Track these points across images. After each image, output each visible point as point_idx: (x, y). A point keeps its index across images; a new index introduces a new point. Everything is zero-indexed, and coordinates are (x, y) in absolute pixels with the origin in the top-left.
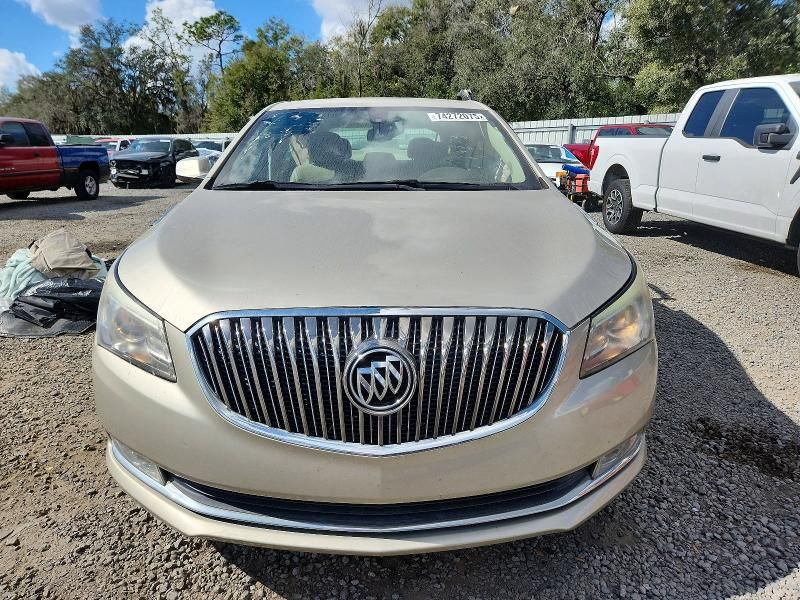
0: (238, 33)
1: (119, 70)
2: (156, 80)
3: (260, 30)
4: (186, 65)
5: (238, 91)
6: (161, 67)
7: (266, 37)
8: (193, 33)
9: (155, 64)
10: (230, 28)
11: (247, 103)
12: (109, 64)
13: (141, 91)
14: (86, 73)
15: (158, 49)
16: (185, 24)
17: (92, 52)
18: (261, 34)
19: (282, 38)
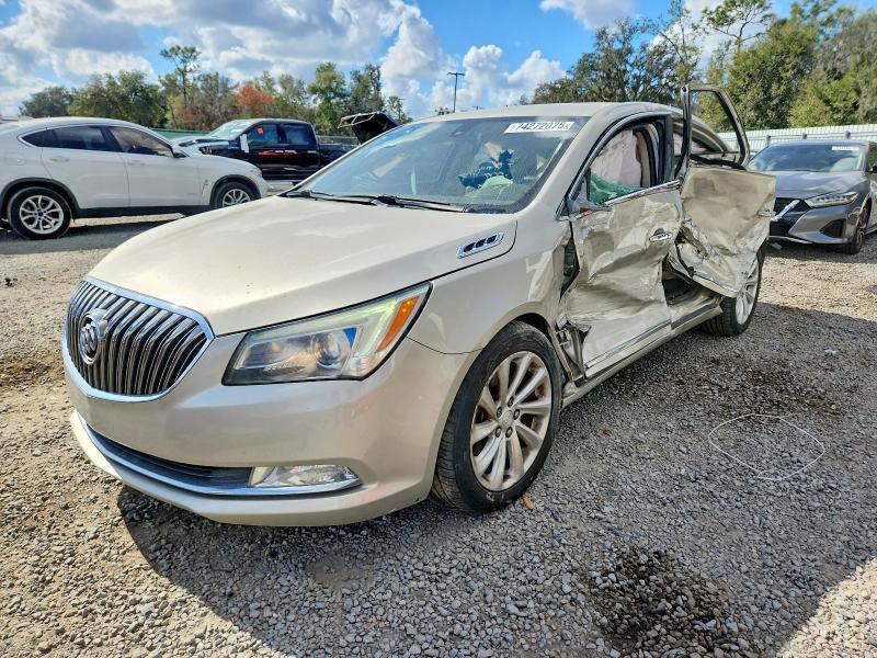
0: (767, 12)
1: (625, 71)
2: (661, 77)
3: (795, 5)
4: (694, 58)
5: (740, 83)
6: (669, 63)
7: (801, 12)
8: (713, 20)
9: (664, 60)
10: (759, 7)
11: (749, 97)
12: (615, 66)
13: (643, 91)
14: (594, 77)
15: (669, 44)
16: (705, 11)
17: (602, 54)
18: (797, 10)
19: (825, 10)
